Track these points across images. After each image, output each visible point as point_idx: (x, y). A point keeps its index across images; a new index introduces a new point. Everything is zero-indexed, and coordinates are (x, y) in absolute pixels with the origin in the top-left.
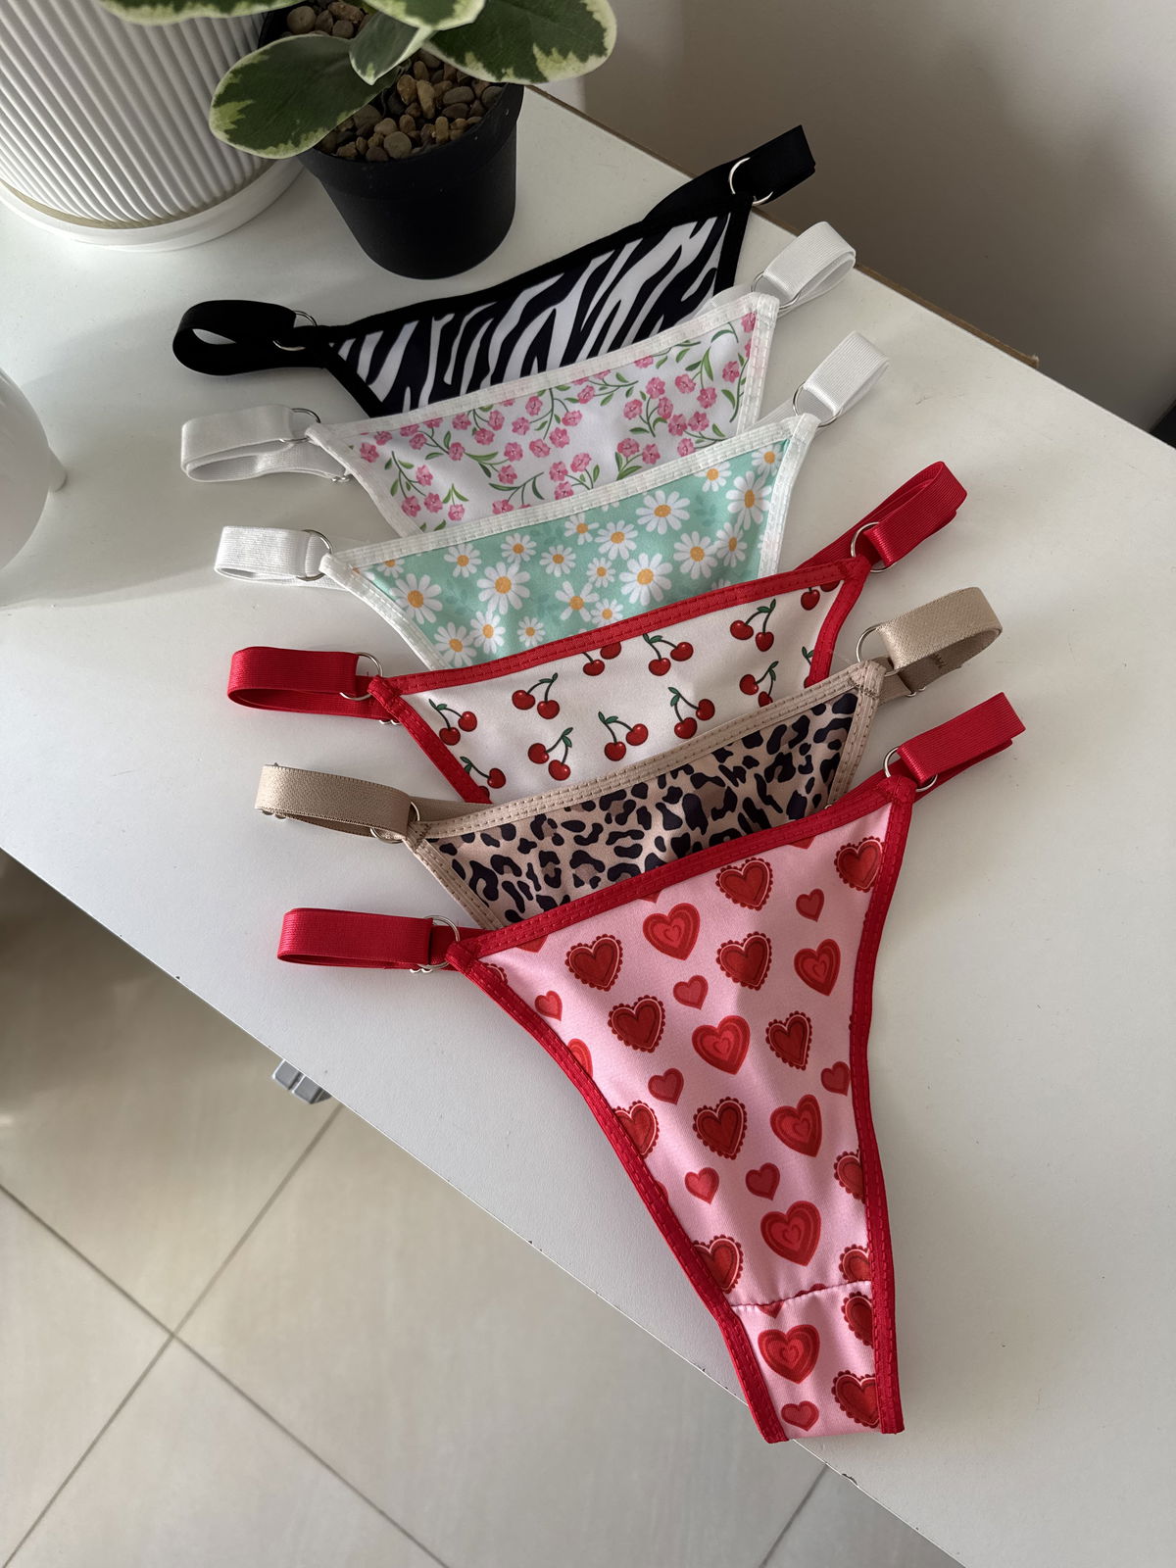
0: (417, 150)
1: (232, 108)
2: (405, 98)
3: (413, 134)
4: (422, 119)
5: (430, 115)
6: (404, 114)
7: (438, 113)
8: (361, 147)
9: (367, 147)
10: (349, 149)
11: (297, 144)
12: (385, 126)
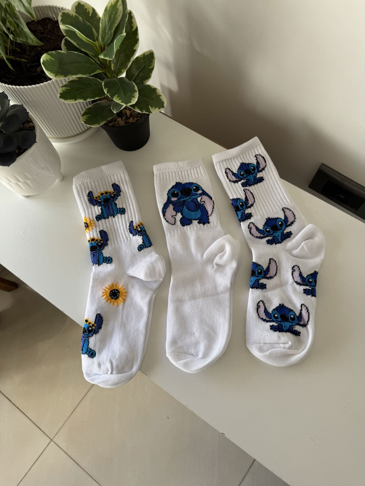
0: (126, 124)
1: (85, 117)
2: (124, 114)
3: (125, 121)
4: (127, 118)
5: (129, 117)
6: (123, 117)
7: (131, 117)
8: (113, 124)
9: (115, 124)
10: (111, 124)
11: (99, 124)
12: (119, 119)
